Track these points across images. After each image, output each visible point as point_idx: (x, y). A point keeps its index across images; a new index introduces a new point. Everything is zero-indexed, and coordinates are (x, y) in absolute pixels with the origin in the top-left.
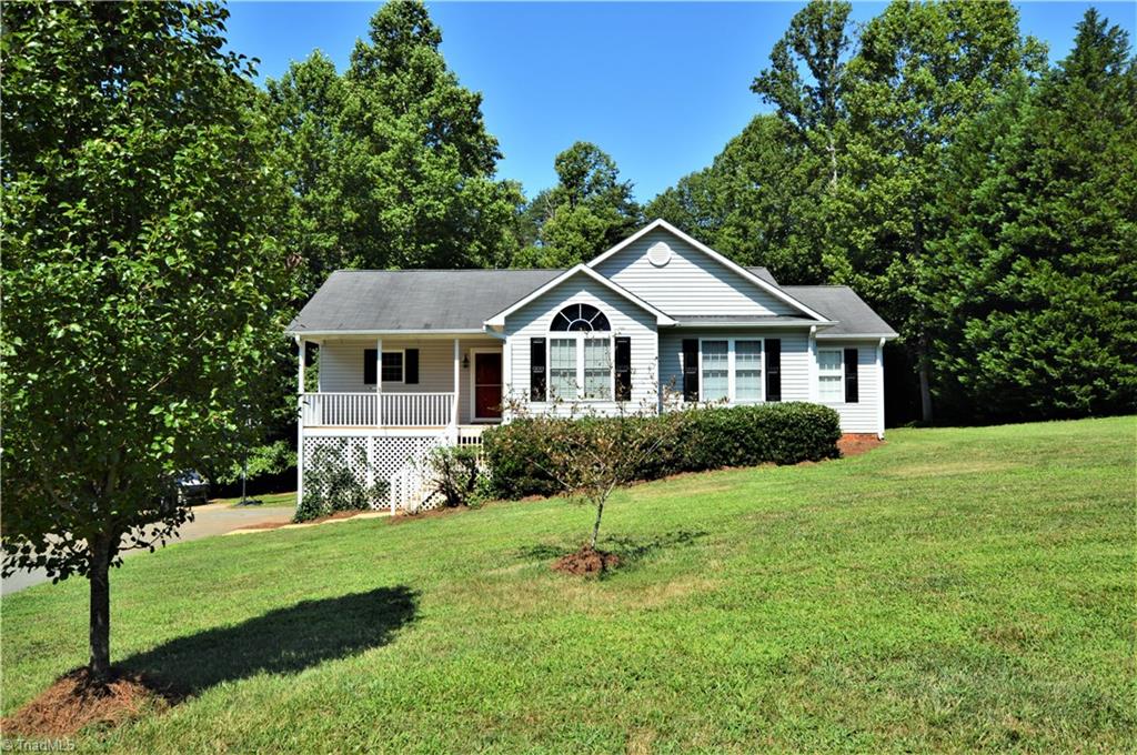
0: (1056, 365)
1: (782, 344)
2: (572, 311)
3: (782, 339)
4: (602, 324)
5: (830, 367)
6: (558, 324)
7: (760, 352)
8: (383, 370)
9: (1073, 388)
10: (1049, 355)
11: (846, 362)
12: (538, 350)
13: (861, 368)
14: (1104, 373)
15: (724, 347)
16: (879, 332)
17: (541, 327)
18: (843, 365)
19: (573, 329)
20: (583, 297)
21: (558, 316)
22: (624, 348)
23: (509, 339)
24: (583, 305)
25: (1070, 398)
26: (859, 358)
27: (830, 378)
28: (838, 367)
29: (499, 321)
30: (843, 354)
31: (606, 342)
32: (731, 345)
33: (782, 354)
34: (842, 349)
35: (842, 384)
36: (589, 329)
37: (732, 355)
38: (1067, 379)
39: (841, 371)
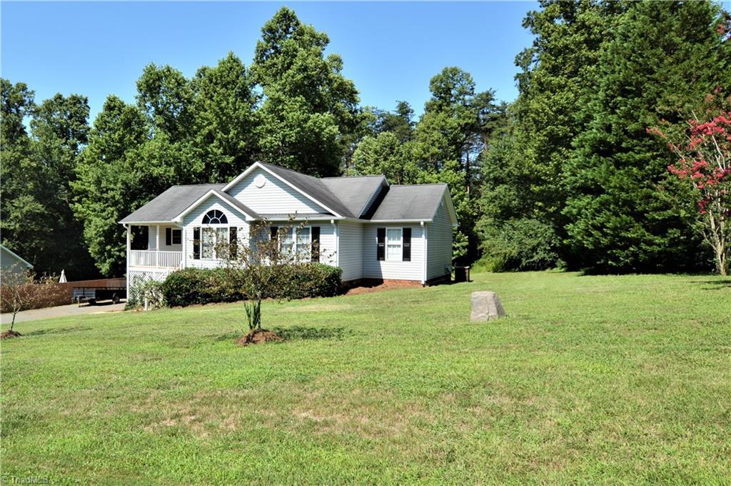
0: (605, 235)
1: (321, 230)
2: (211, 213)
3: (321, 227)
4: (224, 220)
5: (394, 239)
6: (205, 220)
7: (309, 234)
8: (173, 238)
9: (616, 252)
10: (600, 228)
11: (404, 237)
12: (197, 234)
13: (413, 240)
14: (636, 242)
15: (290, 232)
16: (419, 218)
17: (198, 222)
18: (402, 238)
19: (212, 223)
20: (216, 207)
21: (206, 216)
22: (234, 231)
23: (184, 228)
24: (217, 211)
25: (616, 259)
26: (412, 234)
27: (394, 246)
28: (399, 239)
29: (178, 219)
30: (402, 231)
31: (226, 229)
32: (294, 229)
33: (321, 235)
34: (402, 228)
35: (401, 250)
36: (218, 223)
37: (294, 236)
38: (613, 246)
39: (401, 242)
